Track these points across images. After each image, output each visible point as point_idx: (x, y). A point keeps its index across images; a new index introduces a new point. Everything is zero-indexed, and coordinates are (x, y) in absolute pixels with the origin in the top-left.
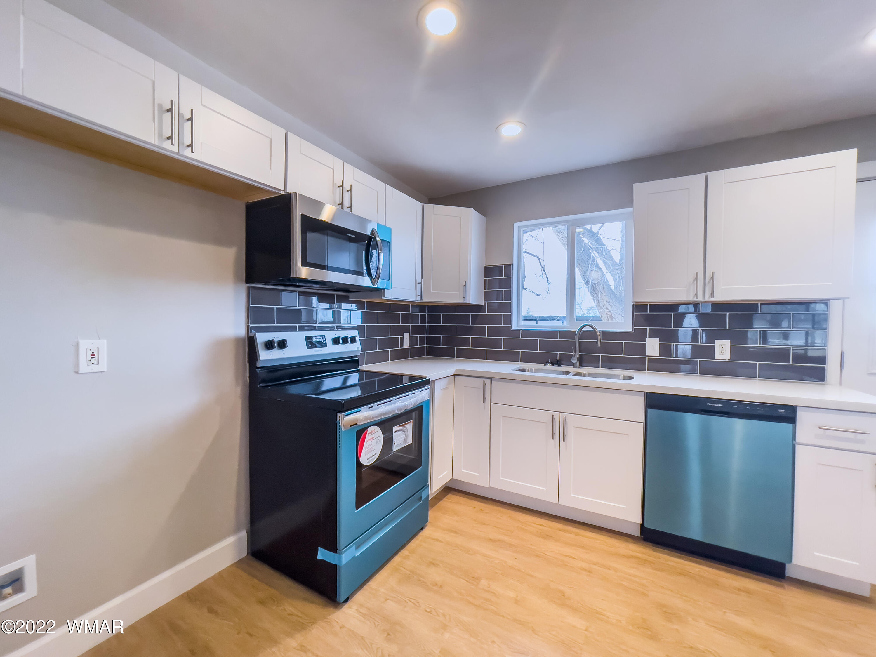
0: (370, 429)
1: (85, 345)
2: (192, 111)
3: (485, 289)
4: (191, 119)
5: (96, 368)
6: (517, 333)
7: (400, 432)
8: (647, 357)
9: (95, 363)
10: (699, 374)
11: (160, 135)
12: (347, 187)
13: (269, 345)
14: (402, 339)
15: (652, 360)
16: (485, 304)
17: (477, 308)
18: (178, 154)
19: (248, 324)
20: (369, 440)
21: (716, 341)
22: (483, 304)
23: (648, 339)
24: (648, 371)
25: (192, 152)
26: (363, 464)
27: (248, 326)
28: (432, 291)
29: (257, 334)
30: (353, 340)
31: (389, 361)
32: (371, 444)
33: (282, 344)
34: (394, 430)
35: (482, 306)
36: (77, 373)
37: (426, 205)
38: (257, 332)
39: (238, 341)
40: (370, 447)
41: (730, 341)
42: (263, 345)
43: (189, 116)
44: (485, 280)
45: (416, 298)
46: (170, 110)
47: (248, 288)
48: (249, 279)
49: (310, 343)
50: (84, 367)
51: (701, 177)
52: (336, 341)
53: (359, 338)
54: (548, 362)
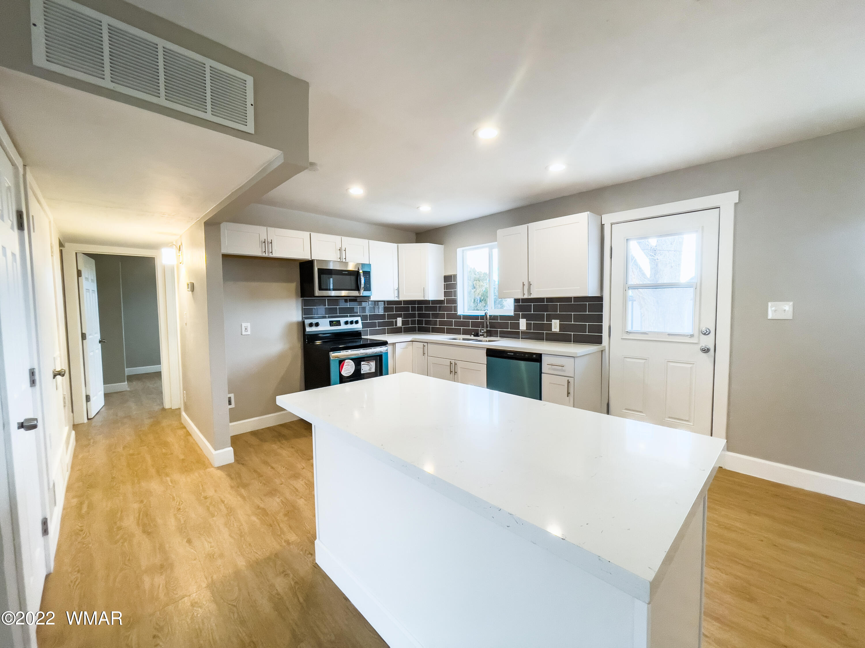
0: (346, 361)
1: (244, 325)
2: (271, 240)
3: (444, 290)
4: (271, 243)
5: (247, 333)
6: (459, 317)
7: (366, 365)
8: (520, 331)
9: (247, 331)
10: (545, 341)
11: (262, 251)
12: (343, 249)
13: (311, 325)
14: (396, 322)
15: (523, 332)
16: (444, 299)
17: (441, 302)
18: (268, 256)
19: (303, 315)
20: (347, 365)
21: (553, 320)
22: (443, 299)
23: (520, 320)
24: (521, 339)
25: (272, 254)
26: (343, 375)
27: (303, 317)
28: (405, 294)
29: (305, 320)
30: (357, 322)
31: (386, 334)
32: (348, 368)
33: (317, 325)
34: (362, 364)
35: (443, 300)
36: (242, 334)
37: (399, 244)
38: (306, 319)
39: (298, 323)
40: (347, 369)
41: (559, 320)
42: (308, 325)
43: (271, 242)
44: (444, 284)
45: (395, 298)
46: (265, 242)
47: (302, 299)
48: (303, 295)
49: (331, 323)
50: (244, 333)
51: (525, 226)
52: (346, 323)
53: (361, 321)
54: (472, 334)
